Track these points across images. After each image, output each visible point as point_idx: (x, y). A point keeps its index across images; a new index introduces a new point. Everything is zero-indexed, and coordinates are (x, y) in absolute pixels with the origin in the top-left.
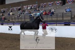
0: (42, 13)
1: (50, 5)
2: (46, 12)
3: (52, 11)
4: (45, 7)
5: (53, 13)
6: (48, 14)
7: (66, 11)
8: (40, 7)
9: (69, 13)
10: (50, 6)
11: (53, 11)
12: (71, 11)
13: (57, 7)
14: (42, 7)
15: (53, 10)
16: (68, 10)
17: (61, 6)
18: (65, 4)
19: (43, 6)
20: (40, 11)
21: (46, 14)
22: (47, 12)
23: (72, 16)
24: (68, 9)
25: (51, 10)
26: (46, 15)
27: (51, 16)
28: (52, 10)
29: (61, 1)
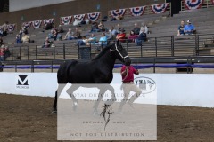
0: (113, 38)
2: (124, 34)
3: (141, 32)
4: (121, 19)
5: (144, 37)
6: (130, 41)
7: (182, 32)
8: (109, 20)
9: (191, 37)
10: (136, 18)
12: (195, 32)
13: (157, 21)
14: (115, 19)
16: (187, 29)
19: (117, 17)
20: (107, 31)
22: (128, 35)
23: (197, 44)
25: (139, 29)
27: (140, 44)
28: (142, 29)
29: (166, 4)
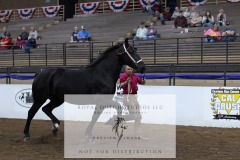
1: (23, 15)
11: (35, 37)
15: (33, 35)
17: (61, 20)
18: (72, 17)
21: (10, 46)
24: (81, 33)
26: (9, 48)
